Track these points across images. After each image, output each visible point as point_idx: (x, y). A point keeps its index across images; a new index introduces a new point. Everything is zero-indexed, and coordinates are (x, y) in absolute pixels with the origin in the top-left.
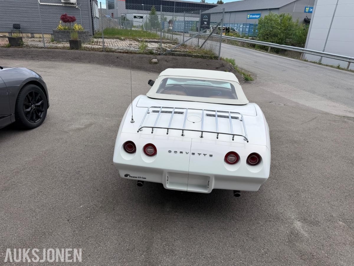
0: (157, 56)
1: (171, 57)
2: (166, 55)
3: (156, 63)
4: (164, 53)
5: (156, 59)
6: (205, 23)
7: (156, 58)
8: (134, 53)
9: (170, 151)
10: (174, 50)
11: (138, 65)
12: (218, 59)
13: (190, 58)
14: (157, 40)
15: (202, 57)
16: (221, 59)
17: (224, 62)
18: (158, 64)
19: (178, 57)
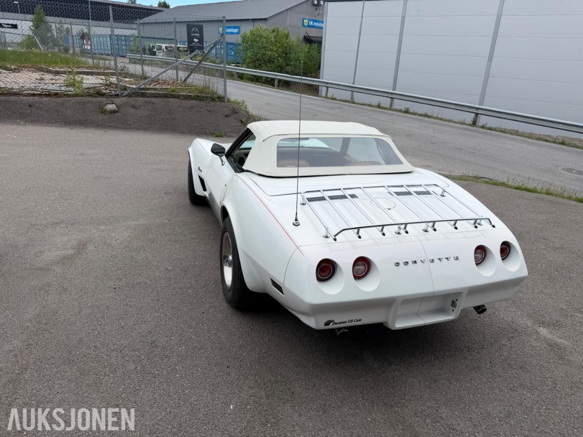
0: (114, 99)
1: (141, 99)
2: (129, 96)
3: (113, 112)
4: (126, 93)
5: (114, 105)
6: (196, 40)
7: (113, 103)
8: (65, 95)
9: (397, 264)
10: (143, 86)
11: (80, 118)
12: (224, 101)
13: (177, 100)
14: (87, 70)
15: (197, 98)
16: (229, 101)
17: (235, 106)
18: (119, 114)
19: (154, 99)
